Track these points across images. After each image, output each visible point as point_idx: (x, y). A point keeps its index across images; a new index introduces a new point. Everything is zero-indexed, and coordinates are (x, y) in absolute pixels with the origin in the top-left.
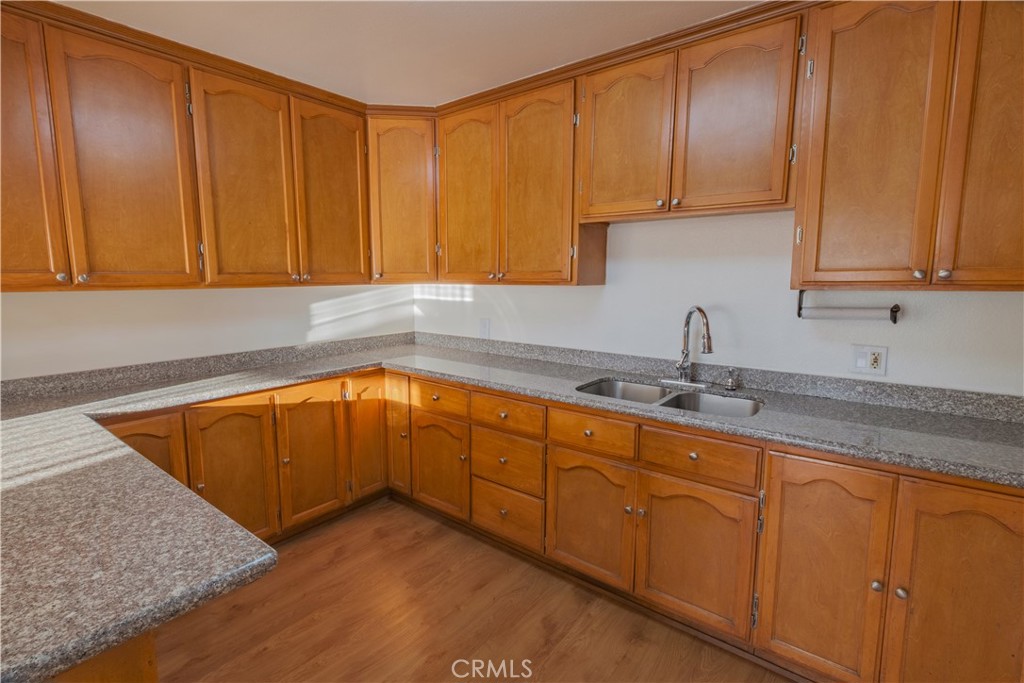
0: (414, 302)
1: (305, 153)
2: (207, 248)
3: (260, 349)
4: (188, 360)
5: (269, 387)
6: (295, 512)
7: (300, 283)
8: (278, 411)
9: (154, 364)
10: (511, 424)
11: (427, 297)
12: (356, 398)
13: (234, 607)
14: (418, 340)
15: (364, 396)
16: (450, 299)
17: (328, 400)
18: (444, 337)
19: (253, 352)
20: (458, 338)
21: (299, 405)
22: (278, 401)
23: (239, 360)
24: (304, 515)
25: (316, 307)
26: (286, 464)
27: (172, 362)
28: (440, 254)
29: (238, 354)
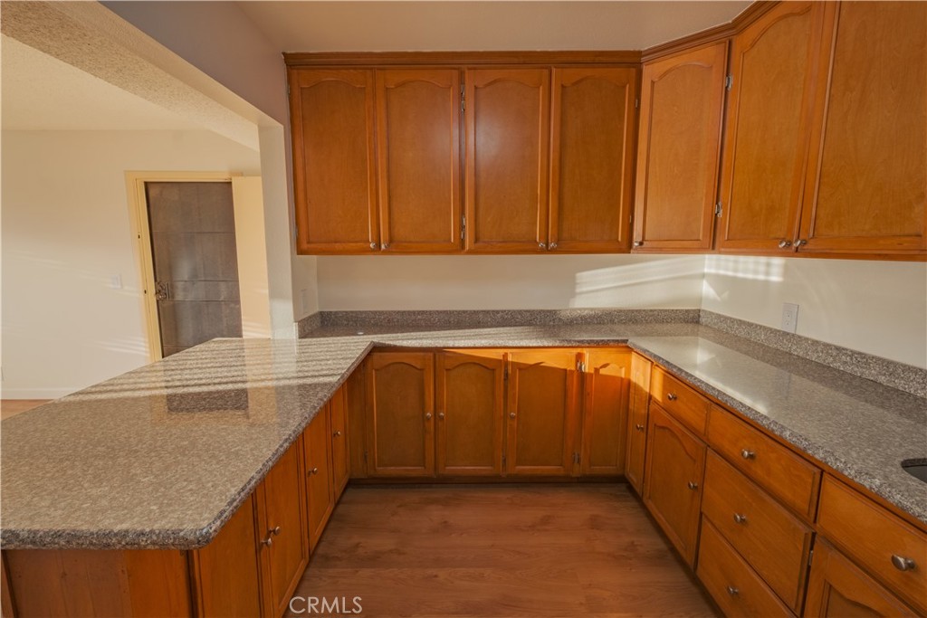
0: (703, 276)
1: (563, 123)
2: (467, 222)
3: (522, 308)
4: (464, 312)
5: (519, 345)
6: (519, 462)
7: (547, 251)
8: (510, 368)
9: (441, 312)
10: (758, 470)
11: (722, 272)
12: (592, 371)
13: (445, 522)
14: (703, 320)
15: (603, 371)
16: (750, 276)
17: (563, 367)
18: (733, 320)
19: (514, 311)
20: (750, 325)
21: (531, 366)
22: (510, 359)
23: (502, 317)
24: (527, 469)
25: (584, 276)
26: (513, 418)
27: (453, 312)
28: (720, 215)
29: (503, 311)
